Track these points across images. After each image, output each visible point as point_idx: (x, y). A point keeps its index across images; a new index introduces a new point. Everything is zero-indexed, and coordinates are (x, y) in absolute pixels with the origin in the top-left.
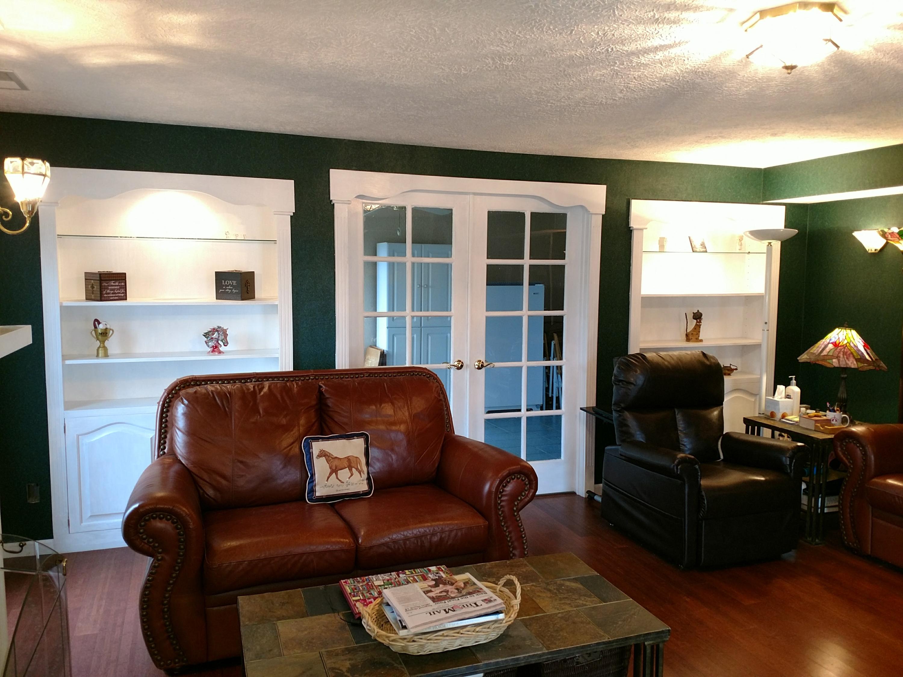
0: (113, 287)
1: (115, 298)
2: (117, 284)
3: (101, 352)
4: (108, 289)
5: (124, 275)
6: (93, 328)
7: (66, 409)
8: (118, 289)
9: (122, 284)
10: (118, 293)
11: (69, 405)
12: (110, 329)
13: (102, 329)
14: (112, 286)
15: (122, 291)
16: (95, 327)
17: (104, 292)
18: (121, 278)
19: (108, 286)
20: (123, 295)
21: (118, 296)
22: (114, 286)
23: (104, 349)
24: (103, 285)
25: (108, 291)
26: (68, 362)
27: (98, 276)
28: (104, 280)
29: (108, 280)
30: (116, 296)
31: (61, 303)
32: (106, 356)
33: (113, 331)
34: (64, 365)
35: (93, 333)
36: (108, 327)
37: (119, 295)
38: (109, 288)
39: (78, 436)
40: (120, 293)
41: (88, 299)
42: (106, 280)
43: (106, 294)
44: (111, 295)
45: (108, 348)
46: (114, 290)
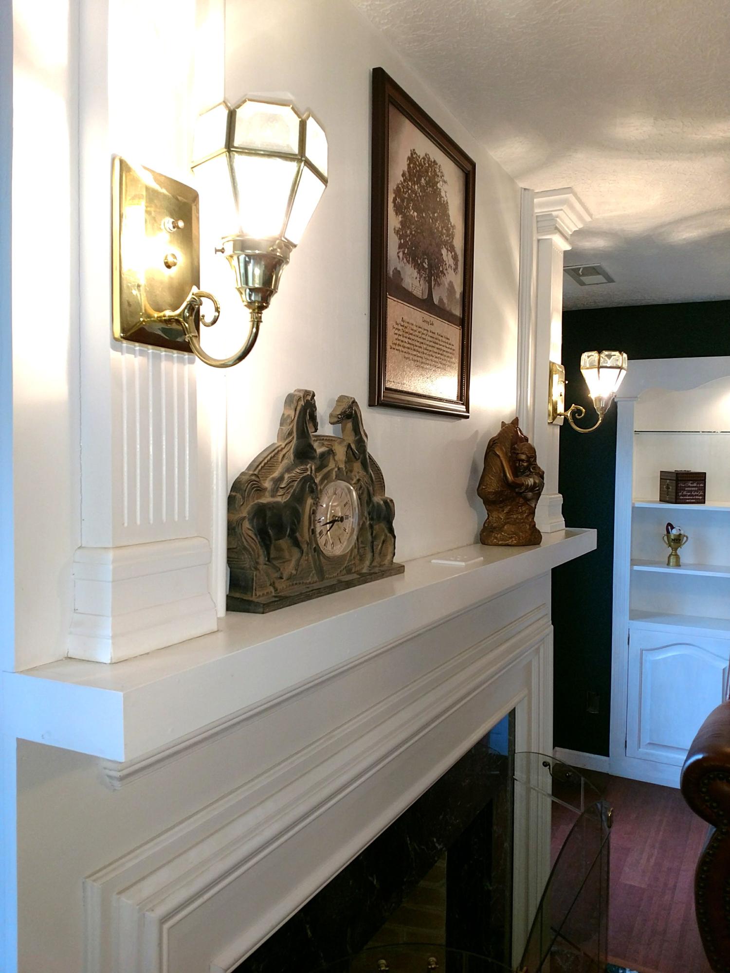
0: (690, 489)
1: (692, 501)
2: (695, 485)
3: (673, 560)
4: (685, 490)
5: (704, 476)
6: (666, 533)
7: (631, 618)
8: (695, 491)
9: (702, 485)
10: (695, 495)
11: (635, 615)
12: (684, 536)
13: (675, 535)
14: (689, 487)
15: (701, 493)
16: (668, 532)
17: (680, 494)
18: (700, 478)
19: (685, 487)
20: (701, 498)
21: (695, 499)
22: (692, 487)
23: (677, 558)
24: (679, 485)
25: (685, 493)
26: (636, 568)
27: (675, 475)
28: (681, 480)
29: (685, 480)
30: (693, 499)
31: (633, 504)
32: (678, 565)
33: (687, 538)
34: (631, 570)
35: (666, 538)
36: (682, 532)
37: (697, 497)
38: (686, 489)
39: (642, 651)
40: (697, 495)
41: (662, 500)
42: (683, 480)
43: (683, 496)
44: (688, 497)
45: (680, 556)
46: (691, 491)
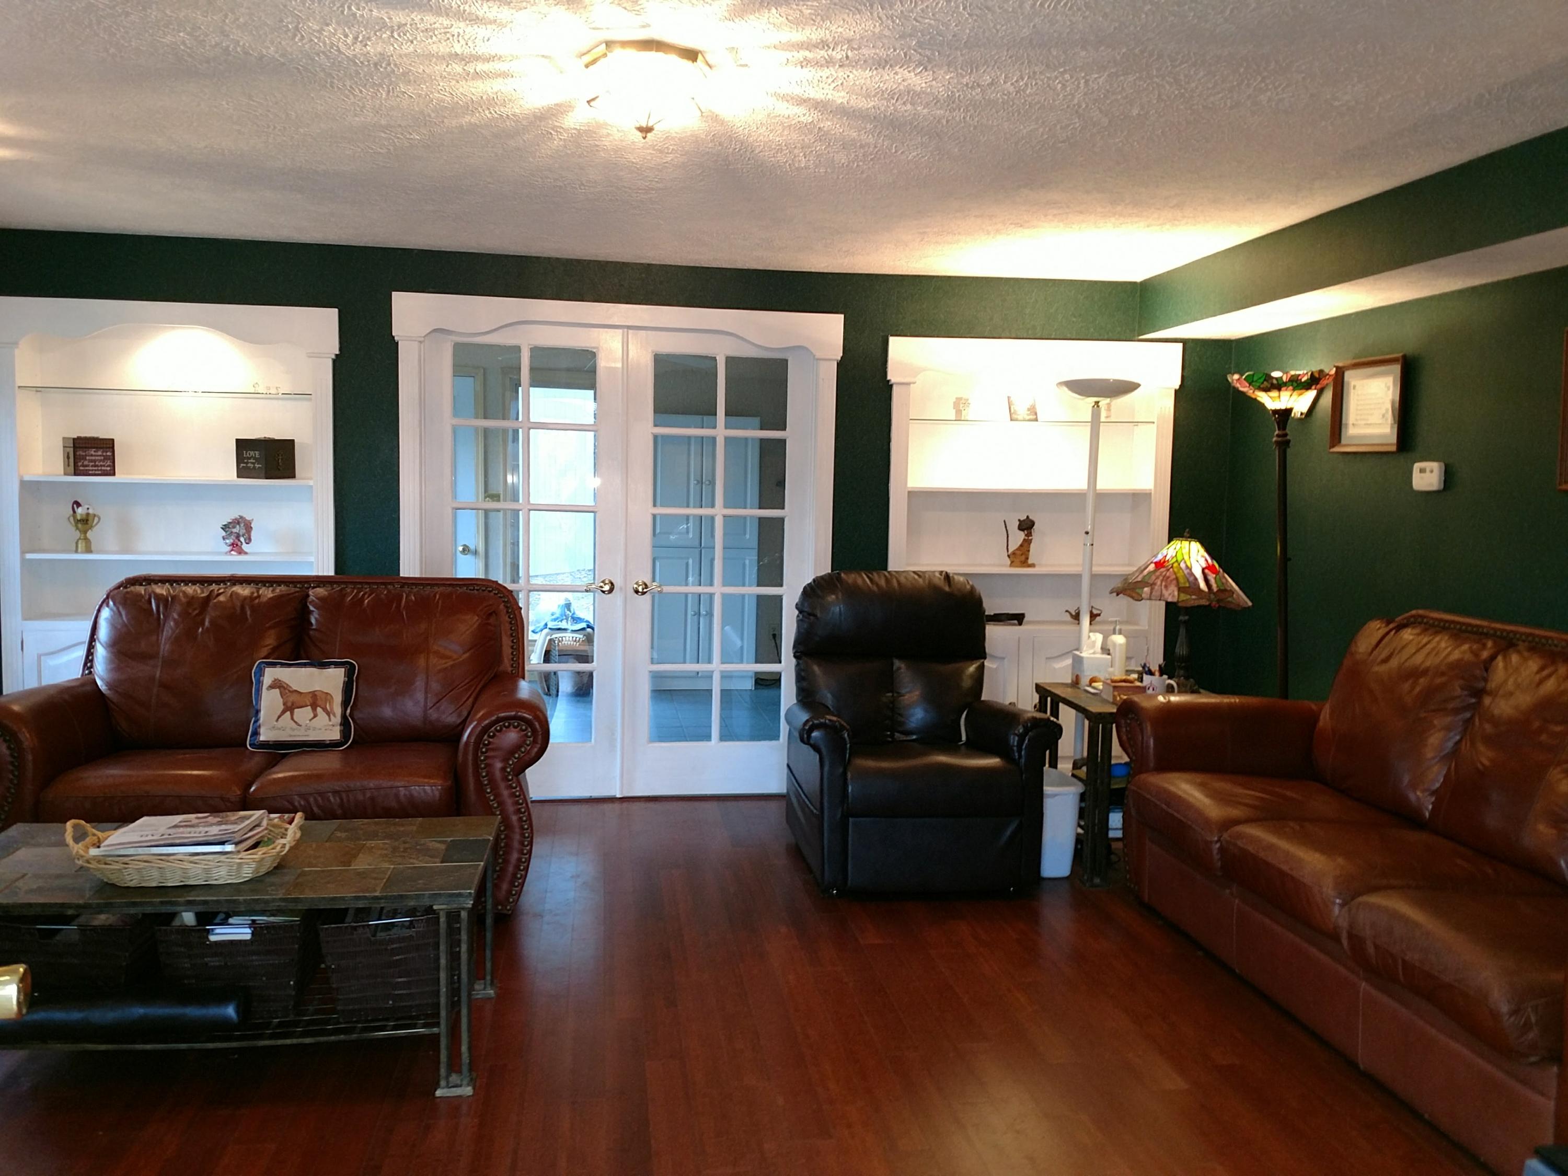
0: (93, 458)
1: (97, 472)
2: (100, 453)
3: (81, 545)
4: (86, 459)
5: (111, 442)
6: (72, 512)
7: (25, 618)
8: (100, 461)
9: (109, 454)
10: (101, 466)
11: (31, 614)
12: (95, 515)
13: (81, 515)
14: (92, 455)
15: (108, 463)
16: (74, 512)
17: (80, 464)
18: (108, 445)
19: (86, 455)
20: (109, 468)
21: (101, 470)
22: (95, 456)
23: (86, 543)
24: (78, 453)
25: (86, 463)
26: (31, 558)
27: (72, 441)
28: (80, 448)
29: (86, 448)
30: (98, 470)
31: (22, 477)
32: (89, 550)
33: (99, 519)
34: (24, 561)
35: (72, 519)
36: (91, 511)
37: (103, 468)
38: (88, 458)
39: (39, 655)
40: (104, 466)
41: (66, 474)
42: (82, 448)
43: (83, 466)
44: (91, 468)
45: (91, 539)
46: (95, 461)
